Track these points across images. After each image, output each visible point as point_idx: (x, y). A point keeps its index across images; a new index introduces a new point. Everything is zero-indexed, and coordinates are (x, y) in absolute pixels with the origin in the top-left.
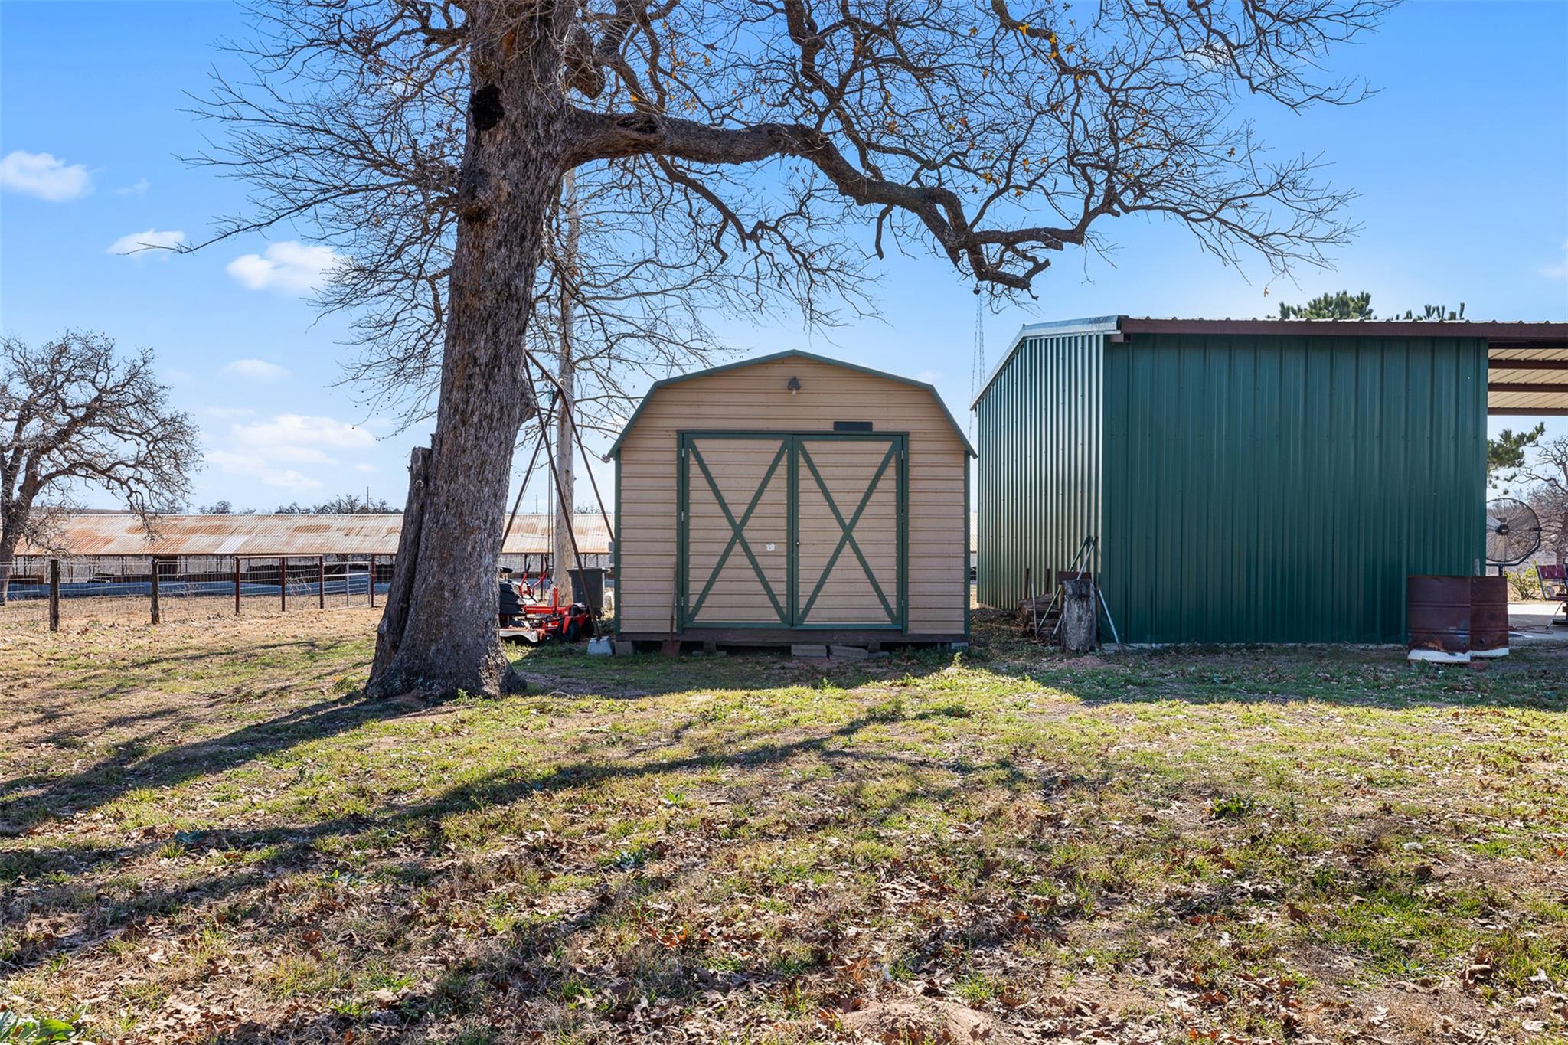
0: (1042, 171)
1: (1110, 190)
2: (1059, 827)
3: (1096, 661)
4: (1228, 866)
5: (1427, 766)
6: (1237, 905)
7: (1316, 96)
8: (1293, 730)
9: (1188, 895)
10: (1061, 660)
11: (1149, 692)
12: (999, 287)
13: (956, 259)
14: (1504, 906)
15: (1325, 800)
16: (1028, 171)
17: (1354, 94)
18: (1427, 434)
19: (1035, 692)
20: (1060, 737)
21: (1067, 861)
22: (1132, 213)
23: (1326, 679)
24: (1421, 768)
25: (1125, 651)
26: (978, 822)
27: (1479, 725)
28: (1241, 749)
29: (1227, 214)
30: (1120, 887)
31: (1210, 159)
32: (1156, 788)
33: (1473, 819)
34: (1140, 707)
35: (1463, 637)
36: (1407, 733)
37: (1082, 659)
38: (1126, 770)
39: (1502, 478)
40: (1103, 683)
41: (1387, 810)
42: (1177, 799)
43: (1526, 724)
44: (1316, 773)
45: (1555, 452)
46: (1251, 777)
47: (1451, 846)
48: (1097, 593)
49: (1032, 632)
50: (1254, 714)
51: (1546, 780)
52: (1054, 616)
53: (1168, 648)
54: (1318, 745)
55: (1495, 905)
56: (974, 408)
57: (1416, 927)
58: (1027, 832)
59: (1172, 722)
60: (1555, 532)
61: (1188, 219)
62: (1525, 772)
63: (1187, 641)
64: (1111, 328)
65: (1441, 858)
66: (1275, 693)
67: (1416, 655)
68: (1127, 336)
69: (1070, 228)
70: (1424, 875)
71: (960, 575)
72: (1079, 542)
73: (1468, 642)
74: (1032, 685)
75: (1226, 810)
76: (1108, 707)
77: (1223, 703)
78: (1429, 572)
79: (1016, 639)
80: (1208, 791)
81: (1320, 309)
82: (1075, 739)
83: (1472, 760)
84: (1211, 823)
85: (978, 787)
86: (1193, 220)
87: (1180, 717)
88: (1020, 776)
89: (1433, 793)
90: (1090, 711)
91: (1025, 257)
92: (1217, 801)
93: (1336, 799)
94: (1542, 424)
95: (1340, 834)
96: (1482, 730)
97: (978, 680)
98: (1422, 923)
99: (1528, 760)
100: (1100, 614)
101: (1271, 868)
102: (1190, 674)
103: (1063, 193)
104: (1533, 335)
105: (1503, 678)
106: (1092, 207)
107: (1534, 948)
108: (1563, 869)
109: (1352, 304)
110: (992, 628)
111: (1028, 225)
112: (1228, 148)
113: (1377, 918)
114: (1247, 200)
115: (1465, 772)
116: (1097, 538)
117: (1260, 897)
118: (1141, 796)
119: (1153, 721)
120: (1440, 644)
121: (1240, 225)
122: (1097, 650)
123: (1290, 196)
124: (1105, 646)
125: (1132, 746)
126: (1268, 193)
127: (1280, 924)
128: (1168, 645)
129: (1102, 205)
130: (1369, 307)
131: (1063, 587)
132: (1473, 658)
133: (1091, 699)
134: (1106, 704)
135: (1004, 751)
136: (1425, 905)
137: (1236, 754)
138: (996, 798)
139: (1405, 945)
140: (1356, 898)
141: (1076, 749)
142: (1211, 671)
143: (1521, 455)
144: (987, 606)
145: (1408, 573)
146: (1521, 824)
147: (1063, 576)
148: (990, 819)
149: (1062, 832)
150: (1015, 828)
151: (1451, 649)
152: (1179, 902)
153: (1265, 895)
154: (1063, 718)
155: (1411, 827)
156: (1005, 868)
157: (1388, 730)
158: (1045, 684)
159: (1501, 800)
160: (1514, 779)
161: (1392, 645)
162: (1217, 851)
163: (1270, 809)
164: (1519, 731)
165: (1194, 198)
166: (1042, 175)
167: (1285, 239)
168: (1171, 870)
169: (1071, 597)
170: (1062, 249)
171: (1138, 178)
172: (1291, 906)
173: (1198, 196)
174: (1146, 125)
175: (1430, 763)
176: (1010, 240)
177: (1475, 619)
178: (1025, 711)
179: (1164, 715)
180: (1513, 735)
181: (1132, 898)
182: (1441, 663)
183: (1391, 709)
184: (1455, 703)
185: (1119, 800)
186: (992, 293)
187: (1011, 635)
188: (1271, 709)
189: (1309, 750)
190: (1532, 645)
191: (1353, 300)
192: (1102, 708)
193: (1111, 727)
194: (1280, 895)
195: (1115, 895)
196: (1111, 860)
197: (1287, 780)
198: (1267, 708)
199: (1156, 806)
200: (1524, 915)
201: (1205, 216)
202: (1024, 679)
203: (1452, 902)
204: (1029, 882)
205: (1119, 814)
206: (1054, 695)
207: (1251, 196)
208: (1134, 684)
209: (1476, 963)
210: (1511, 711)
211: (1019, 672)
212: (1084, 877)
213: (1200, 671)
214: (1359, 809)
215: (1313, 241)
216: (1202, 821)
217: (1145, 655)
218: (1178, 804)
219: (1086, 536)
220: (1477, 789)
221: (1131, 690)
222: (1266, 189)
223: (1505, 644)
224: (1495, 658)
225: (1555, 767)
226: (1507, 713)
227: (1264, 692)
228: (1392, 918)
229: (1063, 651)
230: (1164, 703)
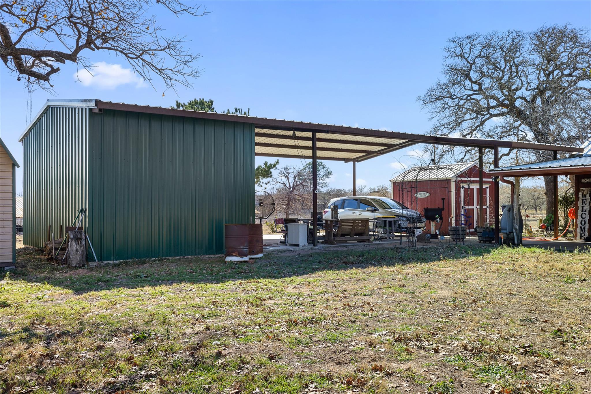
0: (54, 22)
1: (89, 37)
2: (53, 359)
3: (85, 271)
4: (136, 365)
5: (227, 307)
6: (137, 383)
7: (185, 10)
8: (174, 297)
9: (114, 382)
10: (67, 272)
11: (108, 285)
12: (33, 79)
13: (5, 61)
14: (248, 363)
15: (183, 328)
16: (47, 21)
17: (200, 12)
18: (233, 163)
19: (49, 290)
20: (59, 312)
21: (54, 376)
22: (101, 50)
23: (191, 272)
24: (224, 308)
25: (100, 265)
26: (6, 363)
27: (249, 288)
28: (149, 308)
29: (146, 57)
30: (81, 384)
31: (138, 30)
32: (106, 332)
33: (241, 328)
34: (104, 292)
35: (246, 250)
36: (221, 293)
37: (77, 271)
38: (92, 325)
39: (264, 183)
40: (87, 283)
41: (208, 328)
42: (116, 336)
43: (266, 285)
44: (181, 315)
45: (285, 172)
46: (152, 321)
47: (232, 341)
48: (86, 238)
49: (52, 258)
50: (157, 291)
51: (270, 308)
52: (64, 249)
53: (122, 262)
54: (184, 303)
55: (244, 364)
56: (21, 141)
57: (212, 379)
58: (34, 364)
59: (118, 298)
60: (285, 205)
61: (128, 57)
62: (262, 305)
63: (131, 259)
64: (92, 105)
65: (226, 347)
66: (168, 280)
67: (229, 259)
68: (100, 110)
69: (69, 53)
70: (219, 355)
71: (10, 230)
72: (77, 211)
73: (248, 253)
74: (48, 286)
75: (138, 338)
76: (87, 294)
77: (144, 287)
78: (234, 223)
79: (43, 263)
80: (131, 330)
81: (193, 105)
82: (67, 312)
83: (244, 302)
84: (131, 345)
85: (9, 344)
86: (130, 58)
87: (123, 295)
88: (35, 335)
89: (227, 318)
90: (77, 297)
91: (47, 65)
92: (134, 334)
93: (188, 326)
94: (278, 160)
95: (187, 342)
96: (250, 289)
97: (18, 286)
98: (215, 376)
99: (264, 300)
100: (87, 247)
101: (155, 363)
102: (130, 274)
103: (66, 35)
104: (270, 124)
105: (260, 266)
106: (80, 44)
107: (256, 379)
108: (271, 344)
109: (206, 104)
110: (30, 258)
111: (48, 49)
112: (147, 26)
113: (197, 378)
114: (155, 52)
115: (241, 308)
116: (86, 209)
117: (148, 377)
118: (98, 337)
119: (109, 299)
120: (237, 254)
121: (151, 63)
122: (86, 266)
123: (173, 53)
124: (90, 263)
125: (96, 313)
126: (163, 50)
127: (156, 388)
128: (122, 261)
129: (86, 44)
130: (213, 106)
131: (68, 235)
132: (250, 259)
133: (78, 291)
134: (86, 293)
135: (27, 322)
136: (217, 368)
137: (147, 311)
138: (19, 348)
139: (207, 388)
140: (190, 370)
141: (67, 318)
142: (140, 272)
143: (271, 173)
144: (29, 246)
145: (226, 223)
146: (258, 327)
147: (68, 229)
148: (14, 361)
149: (54, 361)
150: (28, 363)
151: (241, 255)
152: (109, 387)
153: (151, 376)
154: (63, 302)
155: (217, 334)
156: (19, 385)
157: (213, 292)
158: (55, 285)
159: (252, 318)
160: (258, 308)
161: (220, 255)
162: (131, 358)
163: (159, 335)
164: (263, 288)
165: (131, 47)
166: (54, 24)
167: (171, 72)
168: (108, 371)
169: (72, 240)
170: (64, 63)
171: (104, 34)
172: (161, 379)
173: (133, 47)
174: (107, 8)
175: (228, 305)
176: (38, 55)
177: (250, 242)
178: (42, 300)
179: (115, 296)
180: (260, 290)
181: (86, 389)
182: (238, 262)
183: (216, 283)
184: (241, 279)
185: (87, 341)
186: (28, 81)
187: (41, 260)
188: (165, 288)
189: (180, 305)
190: (272, 252)
191: (206, 103)
192: (84, 295)
193: (87, 304)
194: (157, 374)
195: (78, 389)
196: (77, 371)
197: (167, 320)
198: (164, 288)
199: (105, 341)
200: (254, 366)
201: (136, 57)
202: (44, 284)
203: (228, 365)
204: (32, 390)
205: (85, 348)
206: (59, 291)
207: (156, 50)
208: (102, 281)
209: (234, 390)
210: (262, 280)
211: (41, 280)
212: (62, 383)
213: (135, 273)
214: (197, 329)
215: (184, 74)
216: (127, 345)
217: (110, 267)
218: (116, 338)
219: (80, 209)
220: (244, 314)
221: (100, 285)
222: (163, 48)
223: (262, 252)
224: (258, 258)
225: (273, 302)
226: (259, 281)
227: (163, 280)
228: (203, 376)
229: (68, 267)
230: (116, 290)
